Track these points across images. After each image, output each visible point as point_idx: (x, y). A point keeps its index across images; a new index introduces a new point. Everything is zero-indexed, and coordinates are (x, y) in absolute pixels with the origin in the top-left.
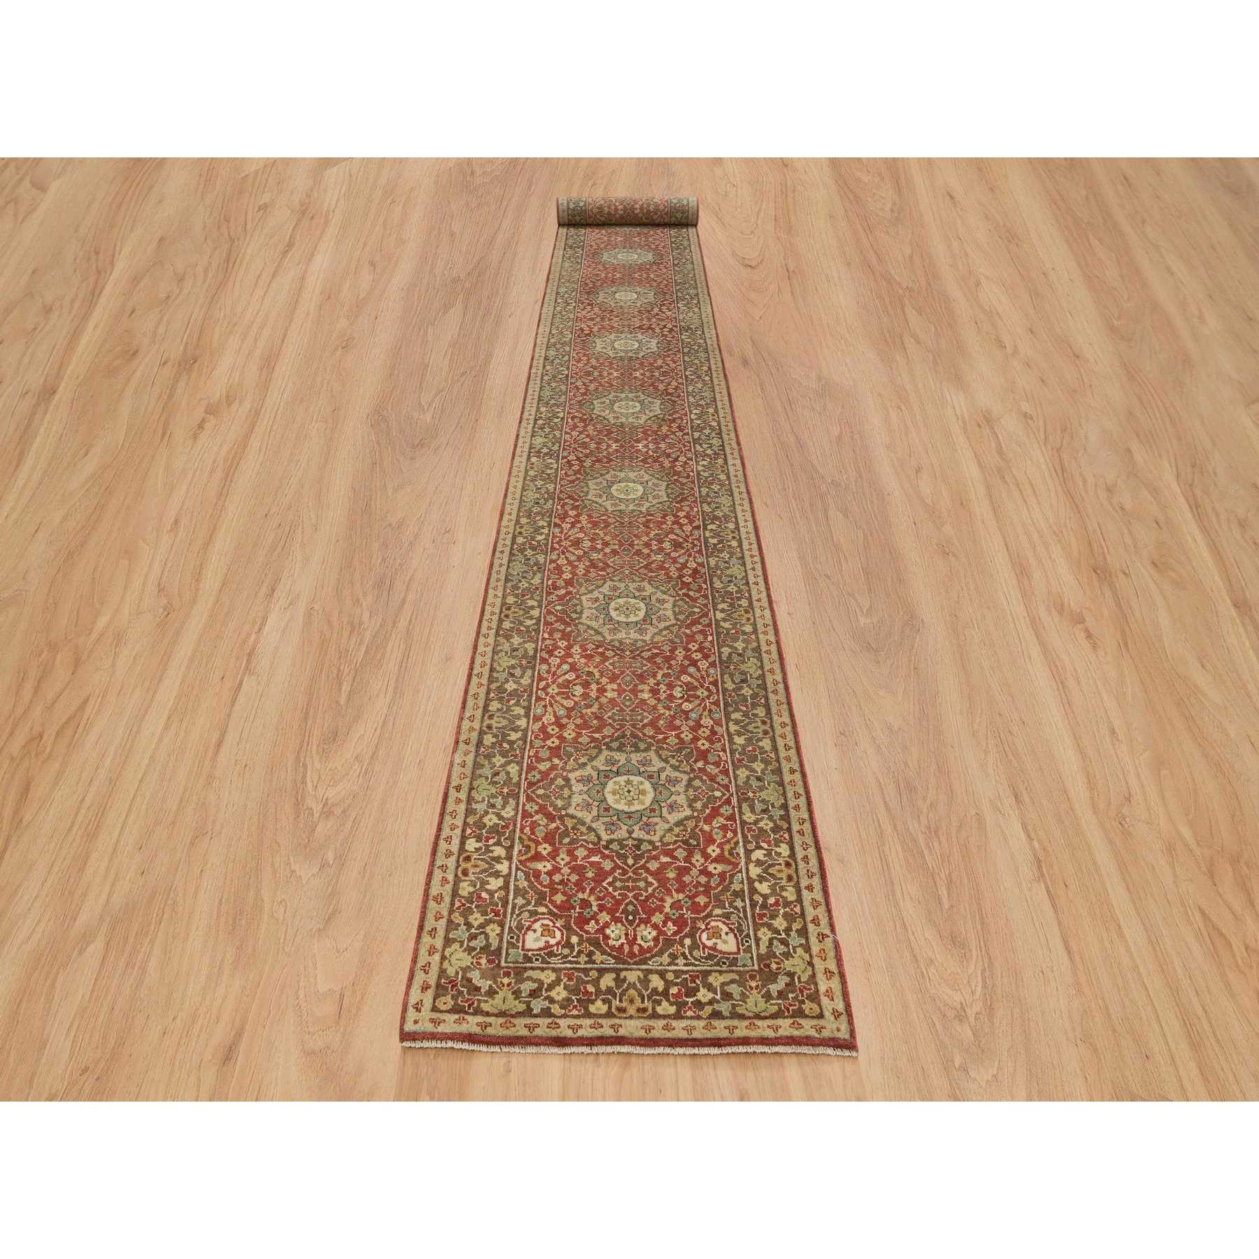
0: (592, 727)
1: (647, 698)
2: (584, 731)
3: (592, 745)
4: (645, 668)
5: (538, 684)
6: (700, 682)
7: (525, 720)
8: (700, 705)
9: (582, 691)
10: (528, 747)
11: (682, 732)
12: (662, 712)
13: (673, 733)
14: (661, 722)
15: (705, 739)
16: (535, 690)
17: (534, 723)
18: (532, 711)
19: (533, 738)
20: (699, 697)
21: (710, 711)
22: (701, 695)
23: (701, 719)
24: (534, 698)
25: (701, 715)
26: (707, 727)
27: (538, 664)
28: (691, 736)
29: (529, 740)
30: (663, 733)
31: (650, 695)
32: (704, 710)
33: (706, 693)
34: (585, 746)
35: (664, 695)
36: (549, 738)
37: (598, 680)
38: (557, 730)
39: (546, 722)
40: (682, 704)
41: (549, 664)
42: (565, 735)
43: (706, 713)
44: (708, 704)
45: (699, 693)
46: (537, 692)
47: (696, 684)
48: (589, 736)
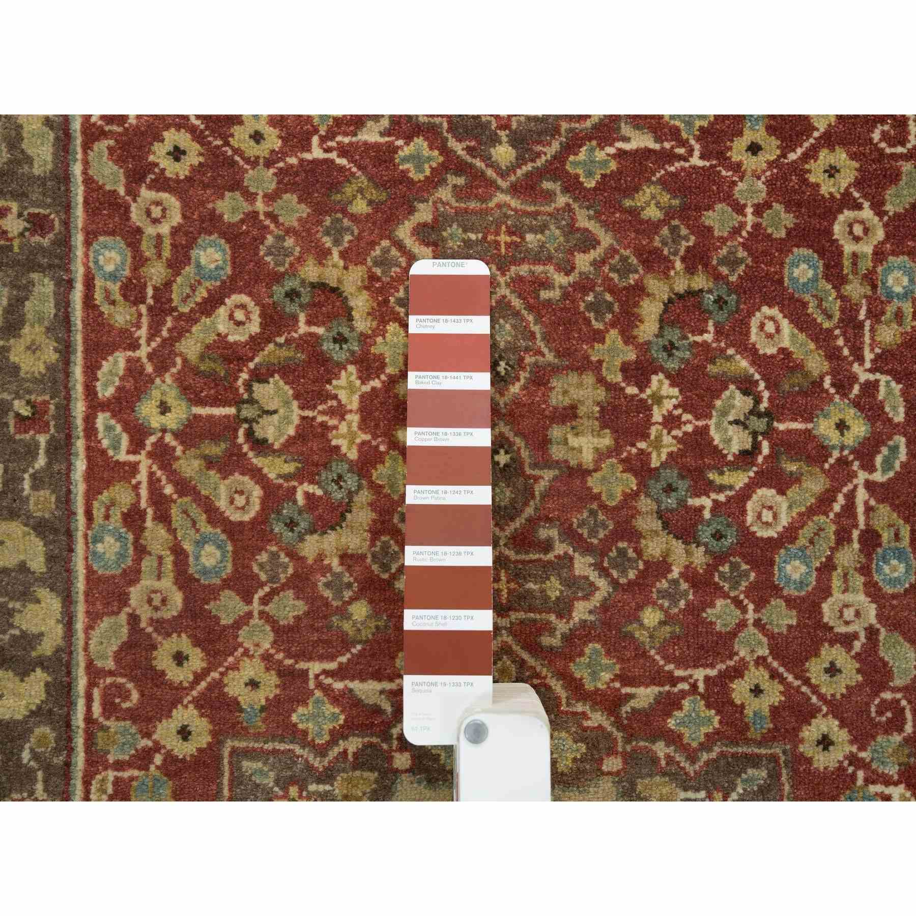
0: (346, 643)
1: (588, 458)
2: (315, 668)
3: (353, 745)
4: (583, 261)
5: (91, 370)
6: (833, 355)
7: (51, 603)
8: (824, 502)
9: (296, 413)
10: (80, 760)
11: (738, 672)
12: (654, 548)
13: (699, 674)
14: (651, 617)
15: (836, 708)
16: (79, 408)
17: (93, 617)
18: (80, 548)
19: (97, 709)
20: (823, 451)
21: (871, 540)
22: (834, 438)
23: (824, 591)
24: (80, 465)
25: (828, 567)
26: (847, 640)
27: (78, 239)
28: (774, 695)
29: (79, 719)
30: (658, 677)
31: (606, 441)
32: (843, 537)
33: (859, 429)
34: (321, 751)
35: (669, 443)
36: (165, 710)
37: (365, 340)
38: (197, 660)
39: (145, 614)
40: (745, 494)
41: (133, 237)
42: (235, 687)
43: (848, 556)
44: (862, 495)
45: (825, 428)
46: (89, 420)
47: (816, 364)
48: (335, 698)
